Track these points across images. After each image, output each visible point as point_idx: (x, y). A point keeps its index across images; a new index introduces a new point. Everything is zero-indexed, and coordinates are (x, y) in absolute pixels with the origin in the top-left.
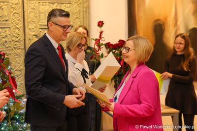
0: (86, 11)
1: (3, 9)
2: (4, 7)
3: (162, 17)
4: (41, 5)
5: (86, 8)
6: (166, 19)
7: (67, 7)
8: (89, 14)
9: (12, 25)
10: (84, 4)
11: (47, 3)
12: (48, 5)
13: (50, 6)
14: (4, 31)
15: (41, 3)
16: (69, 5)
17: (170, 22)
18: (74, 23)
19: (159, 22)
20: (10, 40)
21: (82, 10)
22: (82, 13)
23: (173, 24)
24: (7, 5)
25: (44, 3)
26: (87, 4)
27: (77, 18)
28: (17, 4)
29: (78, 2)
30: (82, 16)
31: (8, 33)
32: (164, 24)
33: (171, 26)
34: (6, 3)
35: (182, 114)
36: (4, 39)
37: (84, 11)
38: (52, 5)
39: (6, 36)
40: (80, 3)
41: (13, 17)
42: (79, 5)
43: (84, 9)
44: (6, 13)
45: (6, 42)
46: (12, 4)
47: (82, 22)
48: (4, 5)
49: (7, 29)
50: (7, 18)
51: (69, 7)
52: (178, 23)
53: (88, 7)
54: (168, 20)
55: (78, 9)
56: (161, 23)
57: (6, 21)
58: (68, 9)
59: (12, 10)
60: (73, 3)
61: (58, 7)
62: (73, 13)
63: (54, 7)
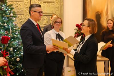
2: (21, 4)
3: (100, 11)
5: (62, 5)
6: (102, 11)
8: (63, 8)
9: (25, 13)
10: (61, 3)
11: (42, 3)
14: (21, 16)
15: (39, 3)
17: (104, 13)
18: (55, 12)
19: (98, 13)
20: (24, 21)
22: (59, 8)
23: (106, 14)
24: (23, 3)
26: (62, 3)
27: (57, 10)
28: (28, 3)
30: (60, 9)
31: (23, 17)
32: (101, 14)
33: (104, 15)
34: (22, 2)
35: (110, 61)
36: (21, 20)
37: (60, 7)
38: (44, 3)
40: (59, 3)
41: (26, 9)
43: (61, 6)
44: (22, 7)
45: (22, 21)
46: (25, 3)
47: (60, 12)
48: (21, 3)
49: (22, 15)
50: (23, 10)
52: (108, 14)
53: (63, 5)
54: (103, 12)
55: (58, 6)
56: (100, 13)
57: (22, 11)
58: (52, 6)
59: (25, 6)
60: (55, 2)
61: (48, 5)
62: (55, 8)
63: (46, 4)
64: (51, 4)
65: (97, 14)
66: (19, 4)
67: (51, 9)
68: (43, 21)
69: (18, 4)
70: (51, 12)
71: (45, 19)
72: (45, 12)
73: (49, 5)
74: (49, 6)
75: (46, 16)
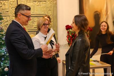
0: (55, 6)
1: (5, 5)
2: (6, 3)
3: (99, 10)
4: (28, 2)
5: (55, 4)
6: (101, 11)
7: (44, 4)
8: (57, 8)
9: (11, 14)
10: (53, 2)
11: (32, 1)
12: (32, 3)
13: (33, 3)
14: (6, 18)
16: (45, 2)
17: (104, 12)
18: (48, 13)
19: (97, 13)
21: (52, 5)
22: (52, 8)
23: (105, 14)
24: (8, 2)
25: (30, 1)
26: (55, 2)
27: (50, 10)
28: (14, 1)
29: (50, 1)
31: (8, 19)
33: (104, 15)
36: (6, 23)
37: (53, 6)
38: (34, 2)
39: (7, 21)
40: (51, 1)
41: (12, 10)
42: (51, 2)
43: (54, 5)
44: (7, 7)
46: (11, 2)
47: (53, 13)
48: (6, 2)
49: (8, 17)
50: (8, 10)
51: (45, 4)
52: (108, 13)
53: (56, 4)
55: (50, 5)
56: (99, 13)
57: (7, 12)
58: (44, 5)
59: (11, 5)
60: (47, 1)
61: (38, 4)
62: (47, 7)
63: (36, 3)
64: (42, 3)
65: (95, 13)
66: (3, 3)
67: (43, 9)
68: (33, 24)
69: (1, 3)
70: (43, 13)
71: (36, 20)
72: (35, 12)
73: (40, 4)
74: (40, 6)
75: (36, 18)
